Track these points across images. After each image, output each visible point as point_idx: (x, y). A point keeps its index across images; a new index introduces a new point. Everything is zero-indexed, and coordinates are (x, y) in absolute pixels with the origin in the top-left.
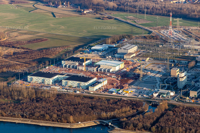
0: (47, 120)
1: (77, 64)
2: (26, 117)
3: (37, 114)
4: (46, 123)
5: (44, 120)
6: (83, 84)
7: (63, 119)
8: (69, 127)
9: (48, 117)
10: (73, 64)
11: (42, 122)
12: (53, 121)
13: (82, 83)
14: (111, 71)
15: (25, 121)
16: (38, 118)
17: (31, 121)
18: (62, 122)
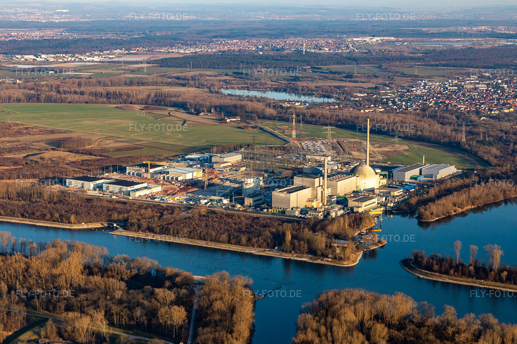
0: (47, 220)
1: (143, 170)
2: (26, 217)
3: (38, 214)
4: (45, 223)
5: (44, 220)
6: (125, 189)
7: (64, 219)
8: (68, 227)
9: (48, 216)
10: (138, 170)
11: (40, 222)
12: (54, 221)
13: (124, 187)
14: (180, 179)
15: (23, 220)
16: (38, 218)
17: (30, 221)
18: (63, 223)
